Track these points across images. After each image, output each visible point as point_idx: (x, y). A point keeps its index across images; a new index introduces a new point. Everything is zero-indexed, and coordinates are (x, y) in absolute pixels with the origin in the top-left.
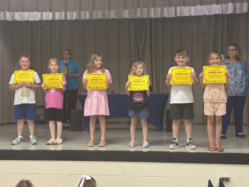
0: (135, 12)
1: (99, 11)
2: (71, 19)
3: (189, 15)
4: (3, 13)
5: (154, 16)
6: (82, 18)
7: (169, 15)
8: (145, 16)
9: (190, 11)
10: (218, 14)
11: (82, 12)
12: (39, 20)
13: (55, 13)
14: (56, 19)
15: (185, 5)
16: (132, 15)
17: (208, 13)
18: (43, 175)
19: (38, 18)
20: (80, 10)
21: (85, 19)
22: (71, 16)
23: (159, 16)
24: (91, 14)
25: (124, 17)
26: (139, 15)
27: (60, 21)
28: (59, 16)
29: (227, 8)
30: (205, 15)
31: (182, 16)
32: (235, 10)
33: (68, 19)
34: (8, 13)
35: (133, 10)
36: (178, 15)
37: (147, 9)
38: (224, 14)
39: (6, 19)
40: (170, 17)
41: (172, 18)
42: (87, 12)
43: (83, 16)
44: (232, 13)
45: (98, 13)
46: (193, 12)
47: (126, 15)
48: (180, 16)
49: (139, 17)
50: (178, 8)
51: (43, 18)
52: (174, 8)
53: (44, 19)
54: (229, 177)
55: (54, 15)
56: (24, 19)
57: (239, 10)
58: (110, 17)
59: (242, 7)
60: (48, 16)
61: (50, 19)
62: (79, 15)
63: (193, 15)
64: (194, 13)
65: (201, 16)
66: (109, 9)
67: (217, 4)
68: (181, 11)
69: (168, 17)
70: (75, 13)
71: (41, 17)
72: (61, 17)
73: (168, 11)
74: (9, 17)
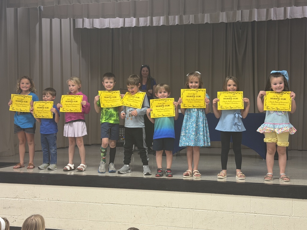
0: (235, 15)
1: (191, 15)
2: (157, 25)
3: (303, 17)
4: (81, 20)
5: (258, 19)
6: (170, 25)
7: (276, 17)
8: (246, 19)
9: (303, 11)
11: (169, 16)
12: (121, 27)
13: (140, 18)
14: (140, 26)
15: (297, 5)
16: (231, 19)
18: (126, 205)
19: (120, 25)
20: (169, 14)
21: (173, 24)
22: (158, 21)
23: (264, 19)
24: (181, 19)
25: (220, 21)
26: (238, 18)
27: (144, 28)
28: (143, 22)
31: (293, 18)
33: (154, 25)
34: (86, 20)
35: (232, 12)
36: (288, 17)
37: (248, 11)
39: (84, 27)
40: (278, 19)
41: (280, 21)
42: (177, 16)
43: (171, 21)
45: (189, 17)
47: (223, 18)
48: (291, 18)
49: (239, 20)
50: (289, 9)
51: (125, 24)
52: (283, 8)
53: (127, 25)
55: (138, 21)
56: (104, 26)
58: (204, 21)
60: (132, 22)
61: (134, 25)
62: (167, 20)
66: (203, 12)
68: (292, 12)
69: (275, 19)
70: (162, 18)
71: (123, 23)
72: (146, 23)
73: (275, 13)
74: (87, 23)
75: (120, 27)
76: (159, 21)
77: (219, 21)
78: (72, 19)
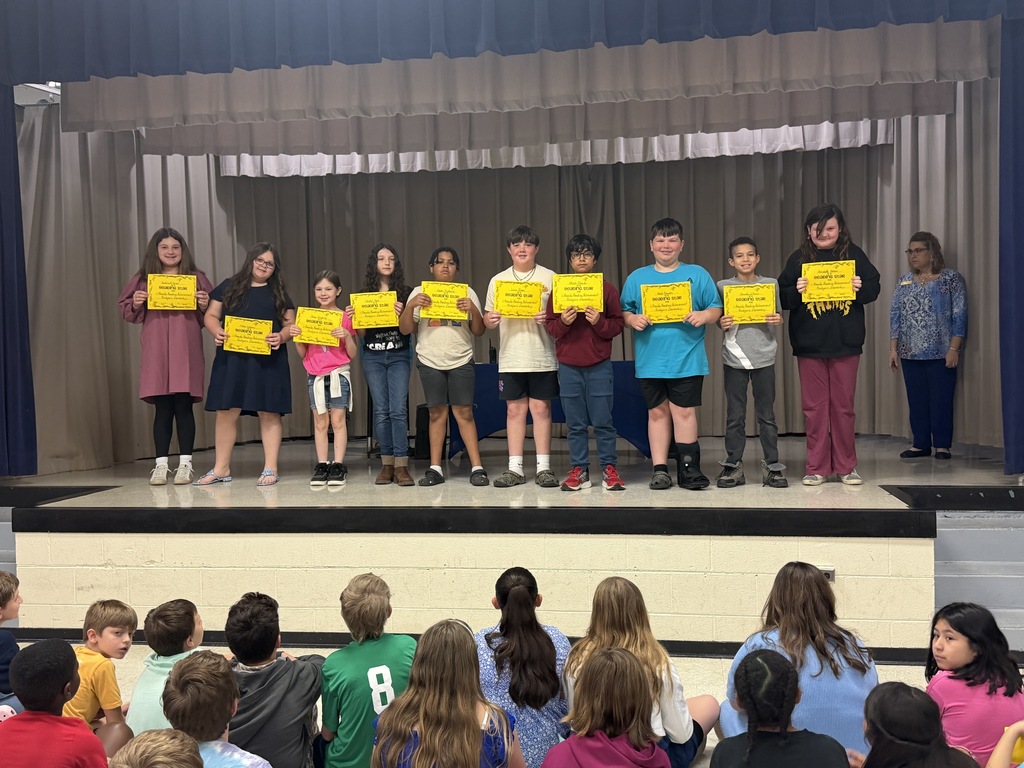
0: (577, 150)
1: (483, 150)
2: (409, 170)
3: (718, 155)
4: (234, 158)
5: (626, 158)
6: (439, 169)
7: (664, 156)
8: (602, 160)
9: (719, 143)
10: (794, 151)
11: (436, 152)
12: (327, 174)
13: (370, 156)
14: (370, 172)
15: (707, 129)
16: (569, 158)
17: (767, 147)
19: (326, 170)
20: (436, 147)
21: (445, 169)
22: (411, 162)
23: (638, 158)
24: (462, 158)
25: (547, 164)
26: (585, 157)
27: (380, 177)
28: (377, 163)
29: (816, 135)
30: (758, 153)
31: (699, 156)
32: (837, 140)
33: (403, 170)
34: (246, 158)
35: (571, 144)
36: (690, 155)
37: (606, 141)
38: (808, 149)
39: (242, 173)
40: (668, 159)
41: (672, 164)
42: (452, 151)
43: (441, 162)
44: (828, 148)
45: (479, 156)
46: (727, 146)
47: (553, 156)
48: (694, 157)
49: (587, 161)
50: (689, 137)
51: (337, 168)
52: (677, 137)
53: (340, 171)
54: (832, 569)
55: (366, 162)
56: (288, 171)
57: (848, 140)
58: (512, 163)
59: (855, 132)
60: (351, 162)
61: (357, 170)
62: (432, 159)
63: (728, 153)
64: (731, 150)
65: (747, 157)
66: (511, 144)
67: (791, 125)
68: (696, 145)
69: (662, 159)
70: (420, 156)
71: (331, 167)
72: (384, 166)
73: (662, 146)
74: (249, 166)
75: (324, 174)
76: (413, 163)
77: (543, 162)
78: (211, 156)
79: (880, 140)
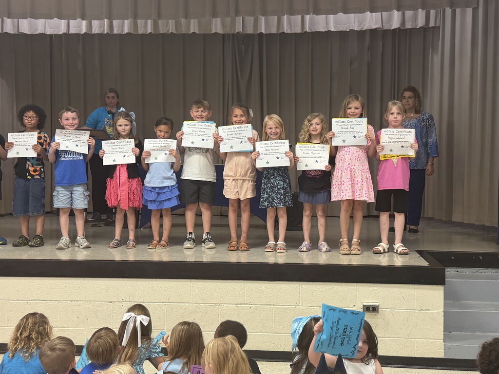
0: (233, 23)
1: (170, 21)
2: (119, 32)
3: (326, 30)
5: (266, 30)
6: (140, 33)
7: (291, 29)
8: (250, 30)
9: (327, 23)
10: (376, 29)
11: (138, 21)
12: (63, 33)
13: (93, 21)
14: (93, 33)
15: (317, 12)
16: (228, 28)
17: (358, 26)
18: (65, 302)
19: (62, 30)
20: (135, 17)
21: (144, 33)
23: (274, 30)
24: (155, 25)
25: (213, 31)
26: (239, 29)
27: (100, 36)
28: (98, 27)
29: (390, 19)
30: (353, 30)
31: (313, 31)
32: (403, 22)
33: (115, 32)
34: (8, 21)
35: (229, 18)
36: (307, 30)
37: (253, 18)
38: (385, 28)
39: (4, 31)
40: (293, 32)
41: (296, 34)
42: (149, 21)
43: (141, 28)
44: (399, 28)
45: (167, 23)
46: (332, 24)
47: (217, 26)
48: (310, 31)
49: (240, 31)
50: (307, 17)
51: (70, 29)
52: (299, 17)
53: (73, 31)
54: (377, 304)
55: (90, 26)
56: (36, 30)
57: (411, 23)
58: (189, 31)
59: (415, 18)
60: (80, 26)
61: (84, 31)
62: (135, 25)
63: (333, 29)
64: (335, 27)
65: (346, 31)
66: (187, 17)
67: (371, 12)
68: (312, 23)
69: (289, 32)
70: (127, 23)
71: (66, 28)
72: (102, 29)
73: (290, 22)
74: (9, 26)
75: (61, 33)
76: (122, 27)
77: (211, 30)
79: (432, 24)
